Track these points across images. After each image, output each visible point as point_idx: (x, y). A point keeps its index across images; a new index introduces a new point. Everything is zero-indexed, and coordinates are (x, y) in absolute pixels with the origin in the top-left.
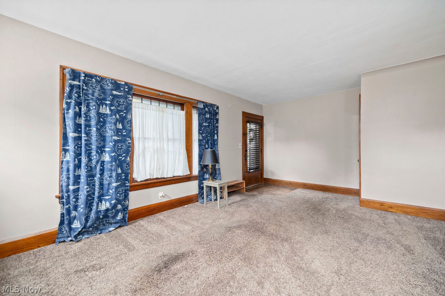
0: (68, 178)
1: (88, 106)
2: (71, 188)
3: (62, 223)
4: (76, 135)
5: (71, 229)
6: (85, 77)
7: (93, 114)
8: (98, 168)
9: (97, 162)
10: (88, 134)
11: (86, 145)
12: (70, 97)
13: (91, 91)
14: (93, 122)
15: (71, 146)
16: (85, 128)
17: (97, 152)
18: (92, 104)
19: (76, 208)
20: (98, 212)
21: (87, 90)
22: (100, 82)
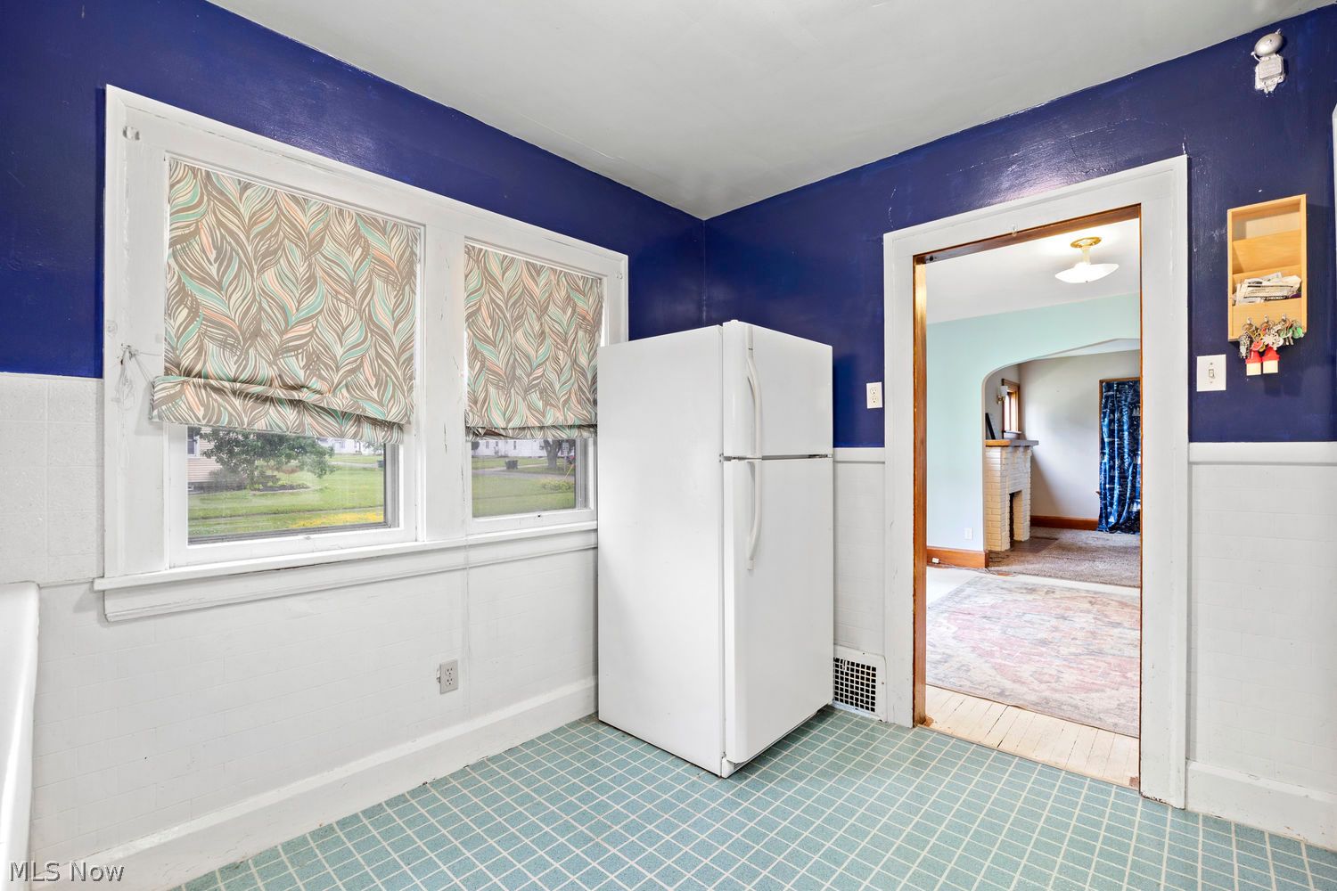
0: (1105, 478)
1: (1121, 412)
2: (1107, 486)
3: (1101, 516)
4: (1111, 439)
5: (1107, 523)
6: (1118, 387)
7: (1125, 419)
8: (1130, 471)
9: (1129, 465)
10: (1121, 438)
11: (1118, 448)
12: (1106, 407)
13: (1124, 398)
14: (1125, 427)
15: (1107, 451)
16: (1118, 433)
17: (1129, 455)
18: (1125, 409)
19: (1111, 505)
20: (1129, 512)
21: (1120, 397)
22: (1133, 386)
